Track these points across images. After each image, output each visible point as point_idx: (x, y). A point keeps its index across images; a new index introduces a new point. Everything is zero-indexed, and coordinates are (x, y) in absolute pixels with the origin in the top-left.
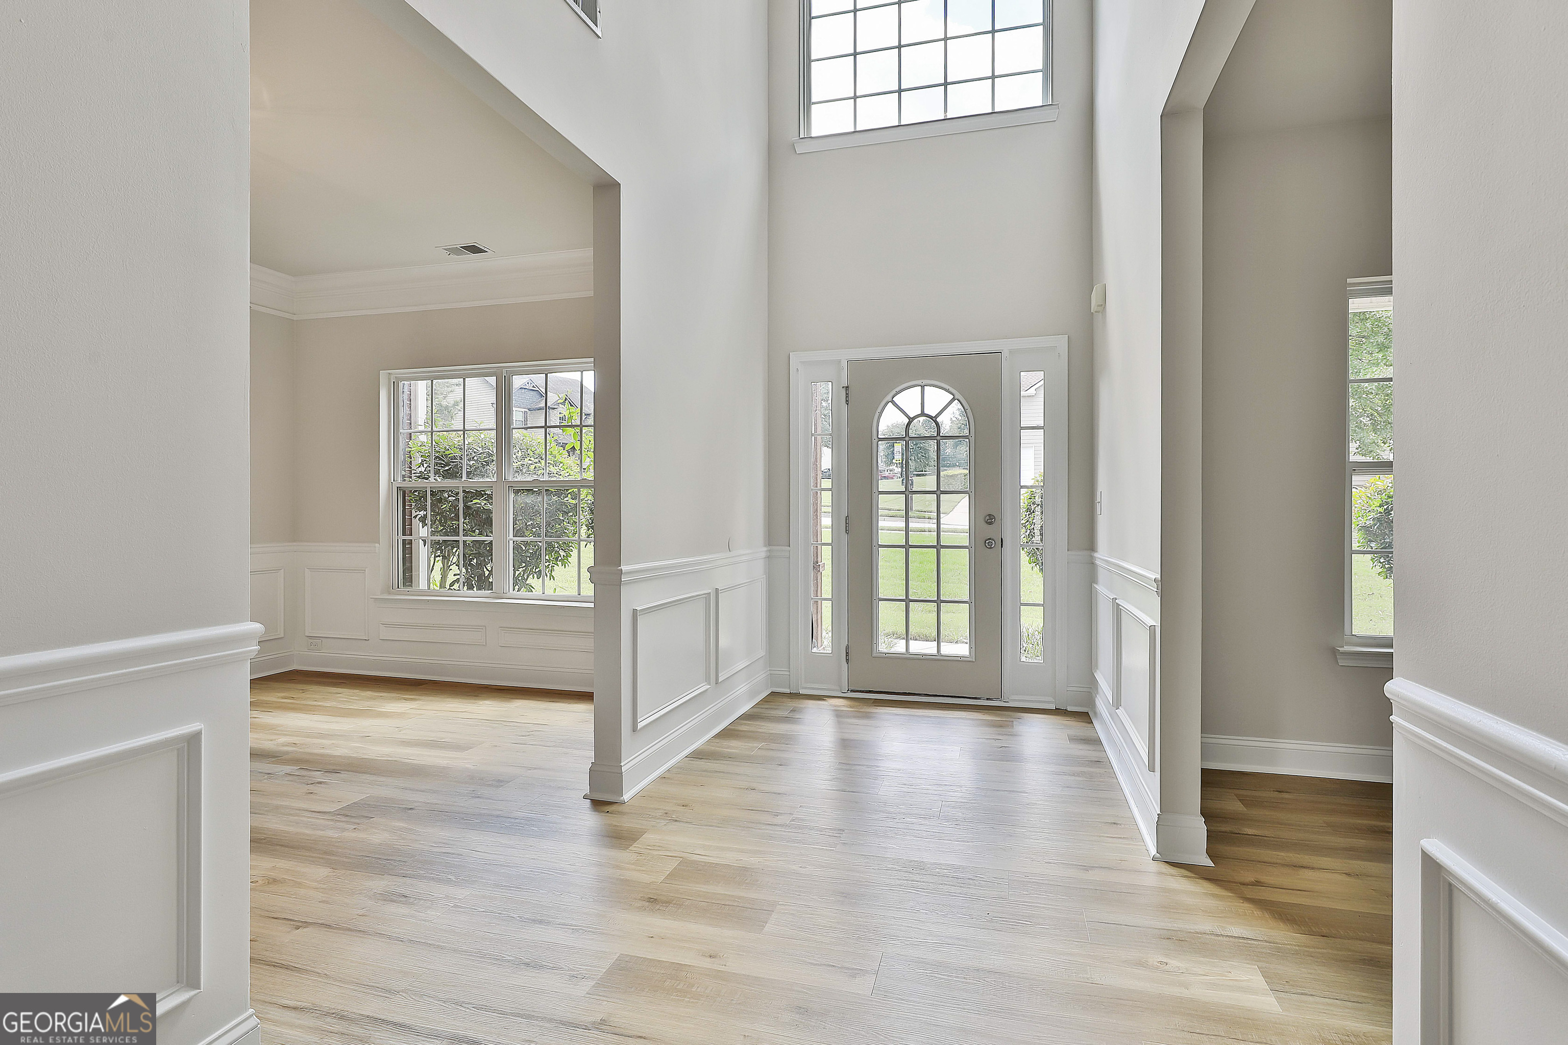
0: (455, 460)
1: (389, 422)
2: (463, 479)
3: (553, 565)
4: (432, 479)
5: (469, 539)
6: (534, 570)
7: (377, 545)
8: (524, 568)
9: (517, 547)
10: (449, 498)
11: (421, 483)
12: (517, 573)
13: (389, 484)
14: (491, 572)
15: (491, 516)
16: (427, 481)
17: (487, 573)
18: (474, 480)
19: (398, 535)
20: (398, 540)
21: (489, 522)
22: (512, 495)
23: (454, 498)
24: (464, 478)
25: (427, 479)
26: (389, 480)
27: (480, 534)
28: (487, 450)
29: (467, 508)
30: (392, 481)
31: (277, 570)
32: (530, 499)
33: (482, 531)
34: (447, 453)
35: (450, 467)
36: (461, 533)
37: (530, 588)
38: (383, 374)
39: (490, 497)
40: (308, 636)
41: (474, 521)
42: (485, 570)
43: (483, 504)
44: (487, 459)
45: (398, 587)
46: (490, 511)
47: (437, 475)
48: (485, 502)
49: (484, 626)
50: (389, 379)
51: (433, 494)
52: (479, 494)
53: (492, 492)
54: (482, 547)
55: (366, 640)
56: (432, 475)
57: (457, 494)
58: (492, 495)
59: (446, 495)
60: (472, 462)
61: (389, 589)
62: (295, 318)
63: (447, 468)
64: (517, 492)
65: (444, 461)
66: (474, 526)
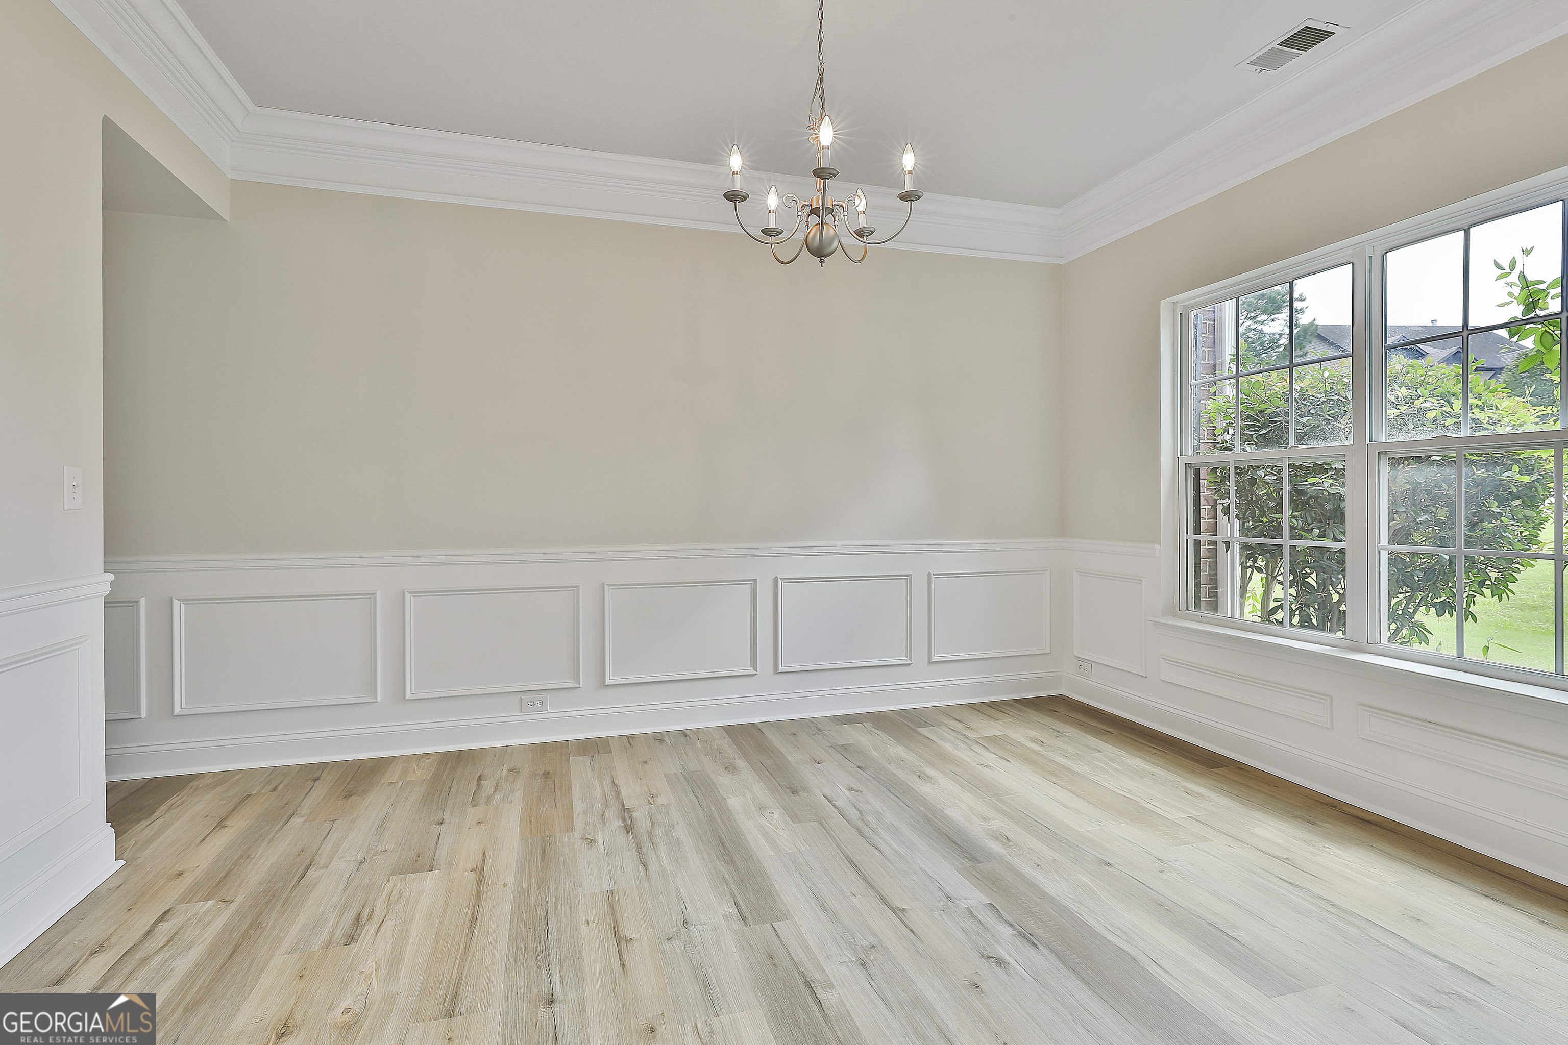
0: (1276, 419)
1: (1175, 371)
2: (1289, 446)
3: (1471, 593)
4: (1237, 449)
5: (1301, 544)
6: (1429, 599)
7: (1157, 546)
8: (1408, 594)
9: (1394, 559)
10: (1266, 478)
11: (1219, 456)
12: (1394, 601)
13: (1174, 458)
14: (1342, 597)
15: (1342, 505)
16: (1230, 452)
17: (1336, 598)
18: (1309, 447)
19: (1187, 533)
20: (1187, 540)
21: (1339, 516)
22: (1386, 470)
23: (1275, 477)
24: (1292, 443)
25: (1230, 450)
26: (1174, 455)
27: (1322, 535)
28: (1337, 397)
29: (1297, 492)
30: (1179, 456)
31: (1041, 571)
32: (1421, 475)
33: (1325, 531)
34: (1263, 407)
35: (1268, 430)
36: (1286, 532)
37: (1421, 632)
38: (1165, 305)
39: (1340, 474)
40: (1076, 657)
41: (1311, 515)
42: (1332, 592)
43: (1326, 485)
44: (1334, 411)
45: (1187, 609)
46: (1340, 498)
47: (1247, 443)
48: (1331, 481)
49: (1330, 696)
50: (1174, 311)
51: (1239, 471)
52: (1319, 469)
53: (1344, 466)
54: (1325, 558)
55: (1142, 676)
56: (1237, 443)
57: (1280, 471)
58: (1345, 471)
59: (1261, 473)
60: (1305, 420)
61: (1174, 610)
62: (1063, 262)
63: (1264, 432)
64: (1395, 462)
65: (1259, 421)
66: (1309, 521)
